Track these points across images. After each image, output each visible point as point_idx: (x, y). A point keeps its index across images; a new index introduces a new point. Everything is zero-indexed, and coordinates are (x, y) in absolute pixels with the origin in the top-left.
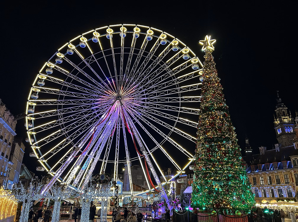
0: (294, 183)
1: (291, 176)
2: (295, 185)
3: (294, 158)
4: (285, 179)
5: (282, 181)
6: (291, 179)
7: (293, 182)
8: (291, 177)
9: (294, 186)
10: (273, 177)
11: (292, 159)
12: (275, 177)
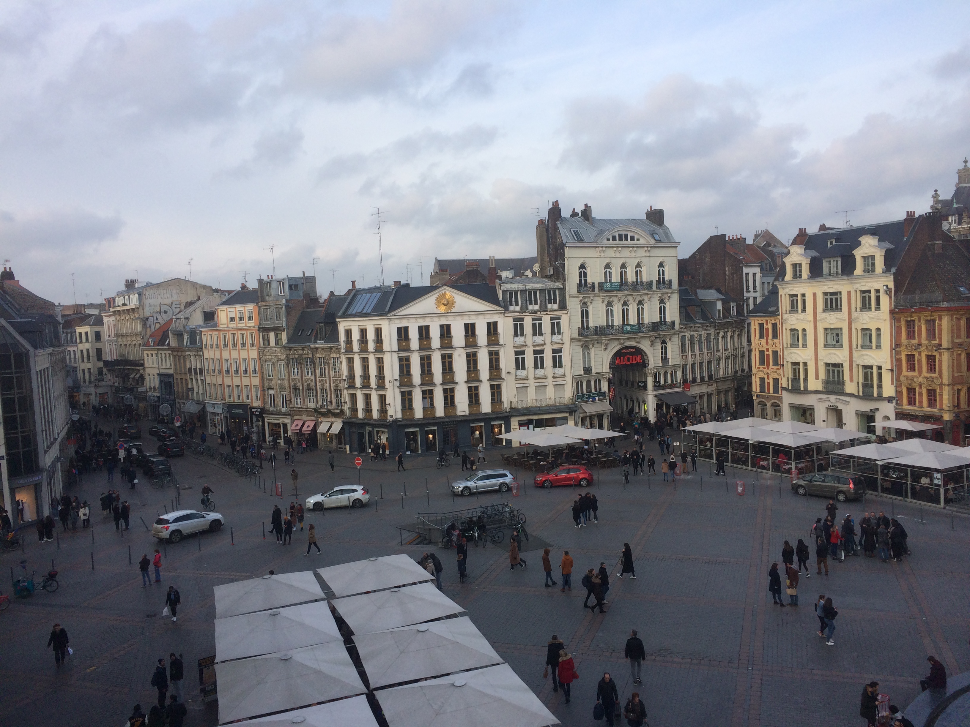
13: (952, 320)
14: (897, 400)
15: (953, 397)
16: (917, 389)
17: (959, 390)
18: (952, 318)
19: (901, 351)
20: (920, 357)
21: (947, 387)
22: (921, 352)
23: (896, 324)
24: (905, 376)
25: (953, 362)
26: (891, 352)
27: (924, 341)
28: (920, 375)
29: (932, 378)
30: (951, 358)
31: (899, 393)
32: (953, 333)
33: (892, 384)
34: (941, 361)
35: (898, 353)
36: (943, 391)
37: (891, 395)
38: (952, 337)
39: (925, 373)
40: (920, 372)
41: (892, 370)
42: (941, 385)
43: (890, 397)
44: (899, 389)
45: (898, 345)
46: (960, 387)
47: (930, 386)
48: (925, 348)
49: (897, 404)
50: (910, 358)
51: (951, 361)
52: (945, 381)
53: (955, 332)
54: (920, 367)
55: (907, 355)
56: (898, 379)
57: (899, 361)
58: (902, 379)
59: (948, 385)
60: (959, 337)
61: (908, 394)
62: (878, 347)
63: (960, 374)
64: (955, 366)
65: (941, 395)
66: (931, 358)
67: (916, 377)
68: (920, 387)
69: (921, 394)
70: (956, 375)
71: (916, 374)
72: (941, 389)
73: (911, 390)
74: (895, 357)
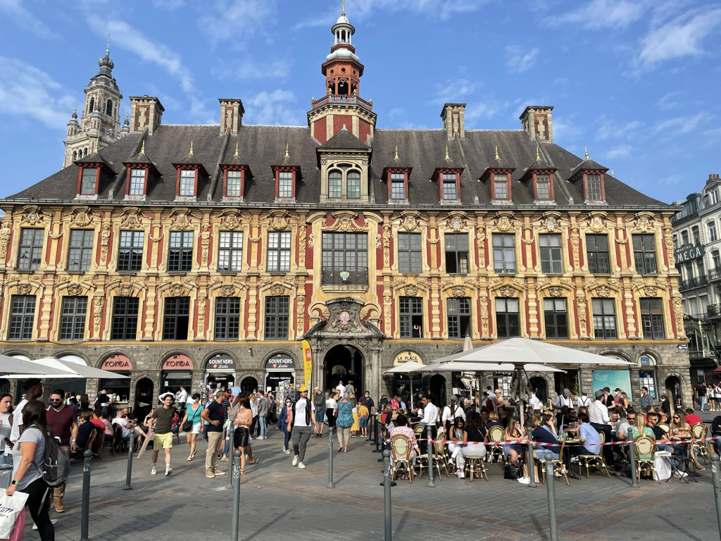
0: (316, 272)
1: (307, 238)
2: (316, 282)
3: (336, 162)
4: (269, 249)
5: (254, 261)
6: (302, 254)
7: (309, 265)
8: (302, 245)
9: (309, 288)
10: (205, 235)
11: (329, 162)
12: (215, 236)
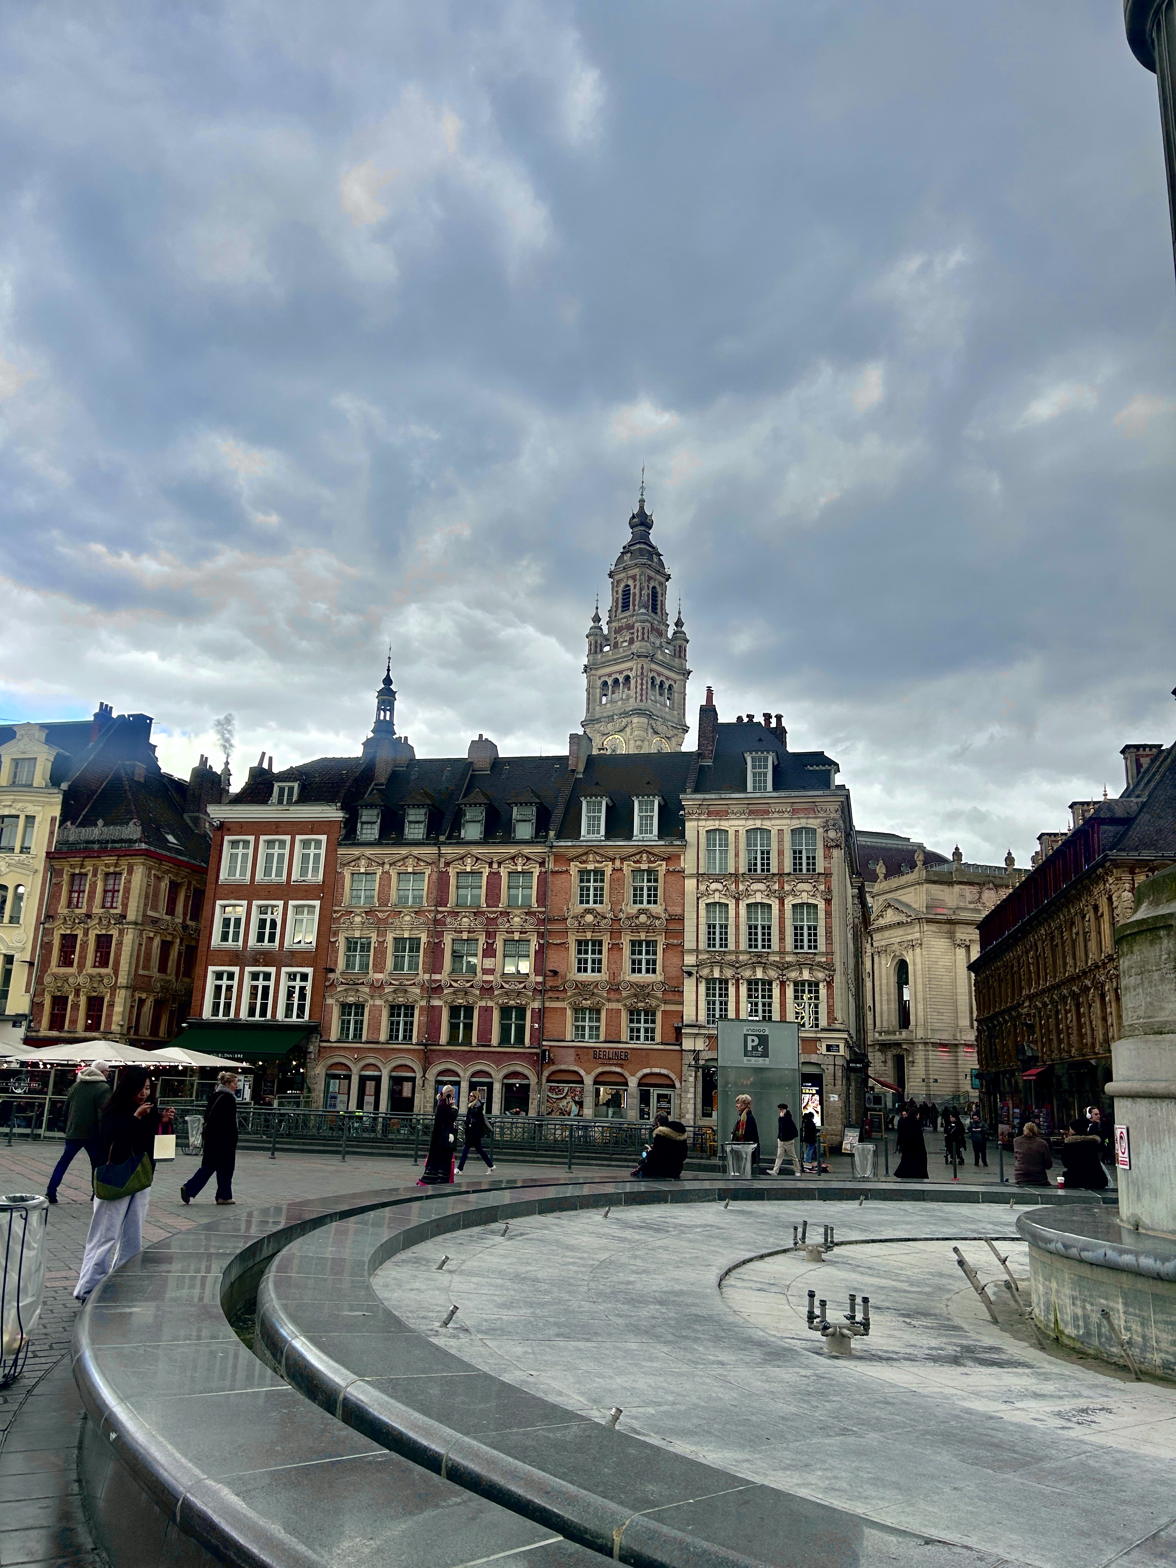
13: (149, 876)
14: (31, 1021)
15: (131, 1012)
16: (71, 998)
17: (142, 1002)
18: (150, 873)
19: (53, 929)
20: (85, 939)
21: (123, 992)
22: (88, 929)
23: (54, 881)
24: (53, 975)
25: (139, 950)
26: (36, 929)
27: (97, 910)
28: (80, 972)
29: (100, 975)
30: (137, 942)
31: (36, 1006)
32: (147, 897)
33: (27, 991)
34: (120, 943)
35: (48, 932)
36: (117, 999)
37: (21, 1012)
38: (146, 905)
39: (89, 969)
40: (81, 966)
41: (31, 964)
42: (114, 989)
43: (18, 1015)
44: (36, 1000)
45: (50, 917)
46: (144, 996)
47: (94, 989)
48: (97, 921)
49: (29, 1028)
50: (68, 942)
51: (136, 947)
52: (122, 980)
53: (150, 898)
54: (83, 958)
55: (64, 936)
56: (40, 981)
57: (47, 947)
58: (47, 979)
59: (127, 987)
60: (155, 908)
61: (53, 1009)
62: (15, 919)
63: (146, 973)
64: (141, 958)
65: (111, 1005)
66: (103, 942)
67: (74, 974)
68: (77, 995)
69: (76, 1006)
70: (141, 972)
71: (73, 970)
72: (113, 995)
73: (60, 1002)
74: (42, 940)
